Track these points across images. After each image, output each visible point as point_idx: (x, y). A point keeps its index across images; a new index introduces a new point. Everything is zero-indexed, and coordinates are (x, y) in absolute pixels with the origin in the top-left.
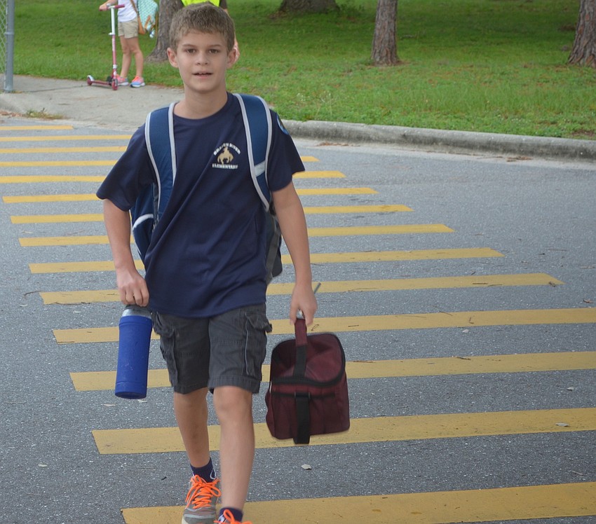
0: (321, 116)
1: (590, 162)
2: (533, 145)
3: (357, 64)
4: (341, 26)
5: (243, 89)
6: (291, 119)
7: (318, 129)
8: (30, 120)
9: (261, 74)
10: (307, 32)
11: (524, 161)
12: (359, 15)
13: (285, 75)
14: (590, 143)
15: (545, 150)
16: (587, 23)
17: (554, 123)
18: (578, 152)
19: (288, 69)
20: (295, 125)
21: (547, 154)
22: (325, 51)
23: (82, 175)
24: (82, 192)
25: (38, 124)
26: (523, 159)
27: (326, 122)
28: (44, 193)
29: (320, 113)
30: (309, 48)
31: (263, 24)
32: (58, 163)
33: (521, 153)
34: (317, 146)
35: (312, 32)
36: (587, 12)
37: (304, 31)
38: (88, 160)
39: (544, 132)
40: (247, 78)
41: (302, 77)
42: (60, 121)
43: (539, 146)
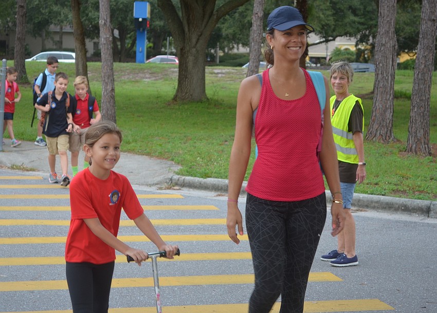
0: (216, 175)
1: (409, 214)
2: (368, 201)
3: (230, 137)
4: (211, 111)
5: (159, 153)
6: (196, 176)
7: (215, 184)
8: (13, 171)
9: (169, 142)
10: (190, 114)
11: (362, 212)
12: (221, 104)
13: (185, 143)
14: (409, 201)
15: (376, 205)
16: (378, 115)
17: (376, 184)
18: (400, 207)
19: (186, 139)
20: (198, 181)
21: (378, 208)
22: (204, 126)
23: (48, 219)
24: (47, 235)
25: (18, 175)
26: (361, 211)
27: (220, 180)
28: (19, 236)
29: (215, 172)
30: (194, 124)
31: (163, 108)
32: (30, 208)
33: (359, 206)
34: (215, 196)
35: (193, 113)
36: (378, 108)
37: (189, 113)
38: (52, 205)
39: (373, 191)
40: (160, 145)
41: (197, 145)
42: (34, 173)
43: (372, 202)
